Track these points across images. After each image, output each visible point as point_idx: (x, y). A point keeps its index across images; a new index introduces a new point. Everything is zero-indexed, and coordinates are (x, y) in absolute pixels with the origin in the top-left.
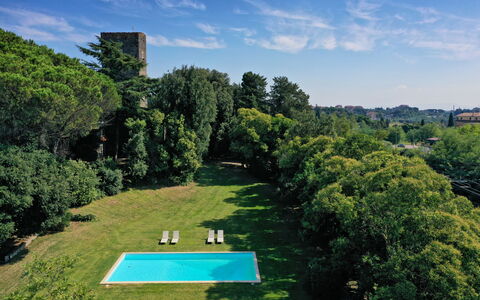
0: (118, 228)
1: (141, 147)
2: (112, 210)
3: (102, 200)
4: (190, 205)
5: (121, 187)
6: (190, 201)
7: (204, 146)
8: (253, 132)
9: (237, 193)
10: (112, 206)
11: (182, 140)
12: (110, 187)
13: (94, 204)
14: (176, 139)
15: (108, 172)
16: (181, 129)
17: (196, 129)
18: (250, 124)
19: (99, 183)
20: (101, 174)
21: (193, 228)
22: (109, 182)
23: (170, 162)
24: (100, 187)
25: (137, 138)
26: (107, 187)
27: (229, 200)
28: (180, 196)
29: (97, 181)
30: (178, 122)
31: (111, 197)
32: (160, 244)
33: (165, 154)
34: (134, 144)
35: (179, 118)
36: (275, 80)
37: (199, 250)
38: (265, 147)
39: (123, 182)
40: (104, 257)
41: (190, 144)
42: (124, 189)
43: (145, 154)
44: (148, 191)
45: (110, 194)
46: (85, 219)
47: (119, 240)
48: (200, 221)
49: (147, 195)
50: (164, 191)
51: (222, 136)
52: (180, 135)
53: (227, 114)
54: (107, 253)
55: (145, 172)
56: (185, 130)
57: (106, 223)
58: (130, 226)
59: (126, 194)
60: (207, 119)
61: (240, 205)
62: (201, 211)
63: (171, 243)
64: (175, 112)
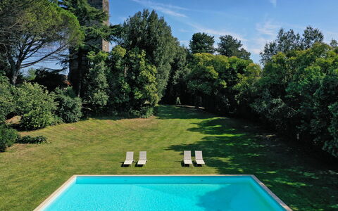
0: (72, 151)
1: (102, 77)
2: (69, 135)
3: (57, 127)
4: (152, 133)
5: (80, 114)
6: (153, 130)
7: (164, 84)
8: (211, 69)
9: (199, 124)
10: (69, 131)
11: (144, 73)
12: (68, 114)
13: (48, 129)
14: (137, 72)
15: (66, 99)
16: (143, 63)
17: (157, 65)
18: (208, 64)
19: (55, 108)
20: (58, 100)
21: (161, 152)
22: (67, 109)
23: (131, 95)
24: (57, 113)
25: (99, 68)
26: (64, 114)
27: (193, 130)
28: (141, 126)
29: (54, 106)
30: (139, 56)
31: (69, 124)
32: (124, 166)
33: (126, 86)
34: (95, 74)
35: (140, 53)
36: (221, 38)
37: (176, 173)
38: (224, 83)
39: (83, 110)
40: (47, 180)
41: (151, 78)
42: (83, 118)
43: (106, 85)
44: (107, 121)
45: (67, 121)
46: (34, 141)
47: (72, 162)
48: (166, 146)
49: (107, 124)
50: (125, 122)
51: (177, 81)
52: (141, 68)
53: (181, 63)
54: (52, 175)
55: (105, 102)
56: (146, 65)
57: (59, 145)
58: (88, 150)
59: (86, 122)
60: (167, 57)
61: (206, 133)
62: (165, 137)
63: (137, 165)
64: (136, 48)
